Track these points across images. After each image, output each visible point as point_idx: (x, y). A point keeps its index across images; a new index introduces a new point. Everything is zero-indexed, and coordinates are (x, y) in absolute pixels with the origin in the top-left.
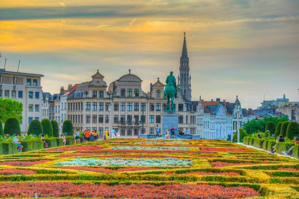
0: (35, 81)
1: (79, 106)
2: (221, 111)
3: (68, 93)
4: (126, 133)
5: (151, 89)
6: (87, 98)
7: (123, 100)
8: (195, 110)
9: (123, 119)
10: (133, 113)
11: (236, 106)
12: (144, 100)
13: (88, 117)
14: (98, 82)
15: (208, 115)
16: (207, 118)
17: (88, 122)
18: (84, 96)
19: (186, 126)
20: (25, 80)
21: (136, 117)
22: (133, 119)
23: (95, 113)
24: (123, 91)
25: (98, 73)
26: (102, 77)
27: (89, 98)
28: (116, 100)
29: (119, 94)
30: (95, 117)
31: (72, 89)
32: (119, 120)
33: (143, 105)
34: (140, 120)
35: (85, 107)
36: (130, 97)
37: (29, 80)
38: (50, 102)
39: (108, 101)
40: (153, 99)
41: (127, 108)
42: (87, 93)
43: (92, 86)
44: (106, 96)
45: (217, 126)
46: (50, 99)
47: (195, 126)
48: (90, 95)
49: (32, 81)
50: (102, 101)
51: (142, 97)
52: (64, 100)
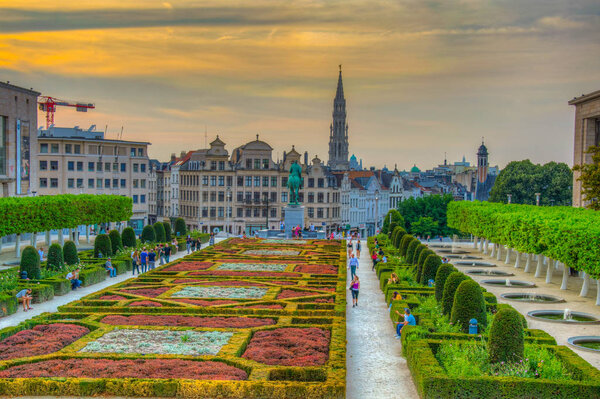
0: (141, 150)
1: (195, 181)
2: (374, 184)
3: (179, 163)
4: (253, 213)
5: (285, 159)
6: (204, 170)
7: (248, 173)
8: (339, 185)
9: (249, 196)
10: (261, 190)
11: (395, 178)
12: (275, 174)
13: (205, 194)
14: (218, 150)
15: (357, 191)
16: (355, 194)
17: (205, 200)
18: (200, 168)
19: (328, 206)
20: (129, 149)
21: (266, 194)
22: (262, 197)
23: (213, 189)
24: (249, 162)
25: (218, 139)
26: (223, 144)
27: (207, 171)
28: (240, 173)
29: (243, 165)
30: (213, 194)
31: (186, 157)
32: (244, 197)
33: (274, 179)
34: (269, 198)
35: (201, 182)
36: (257, 169)
37: (133, 150)
38: (157, 172)
39: (230, 174)
40: (287, 171)
41: (254, 183)
42: (204, 164)
43: (211, 156)
44: (227, 167)
45: (369, 204)
46: (158, 168)
47: (340, 205)
48: (208, 166)
49: (137, 150)
50: (222, 174)
51: (272, 170)
52: (175, 171)
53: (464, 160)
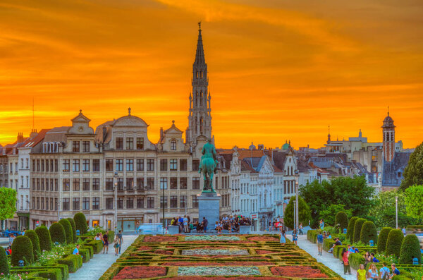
1: (53, 166)
2: (267, 166)
4: (125, 204)
5: (162, 138)
6: (64, 153)
7: (119, 155)
8: (228, 167)
9: (120, 183)
10: (136, 175)
11: (288, 157)
12: (152, 155)
13: (66, 182)
14: (81, 128)
15: (248, 174)
16: (246, 178)
17: (66, 188)
18: (59, 150)
21: (140, 180)
22: (135, 184)
23: (76, 176)
24: (119, 142)
25: (81, 114)
26: (87, 121)
27: (67, 153)
28: (109, 155)
29: (113, 145)
30: (76, 182)
31: (38, 137)
32: (115, 185)
33: (151, 162)
34: (145, 185)
35: (61, 167)
36: (130, 150)
39: (96, 157)
40: (166, 152)
41: (126, 167)
42: (64, 145)
43: (72, 135)
44: (93, 148)
45: (261, 190)
47: (229, 191)
48: (69, 148)
50: (87, 157)
51: (148, 150)
52: (25, 154)
53: (360, 133)
